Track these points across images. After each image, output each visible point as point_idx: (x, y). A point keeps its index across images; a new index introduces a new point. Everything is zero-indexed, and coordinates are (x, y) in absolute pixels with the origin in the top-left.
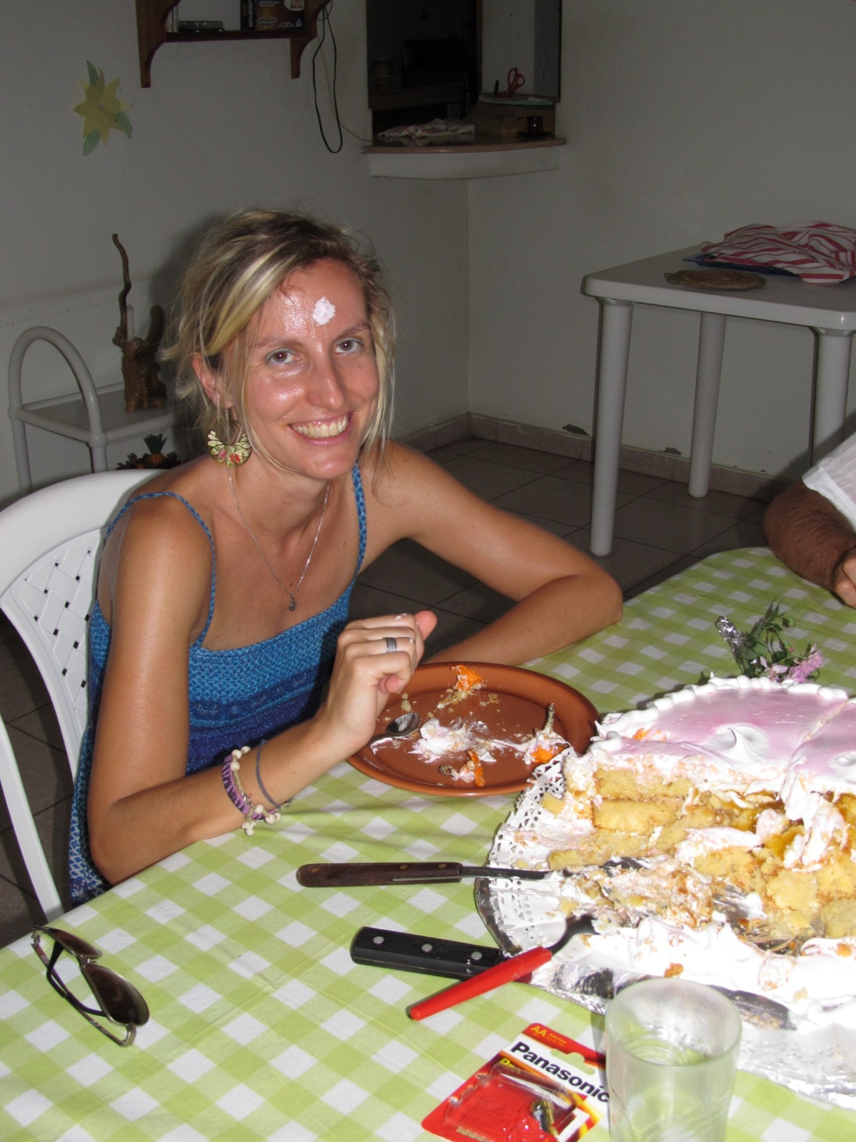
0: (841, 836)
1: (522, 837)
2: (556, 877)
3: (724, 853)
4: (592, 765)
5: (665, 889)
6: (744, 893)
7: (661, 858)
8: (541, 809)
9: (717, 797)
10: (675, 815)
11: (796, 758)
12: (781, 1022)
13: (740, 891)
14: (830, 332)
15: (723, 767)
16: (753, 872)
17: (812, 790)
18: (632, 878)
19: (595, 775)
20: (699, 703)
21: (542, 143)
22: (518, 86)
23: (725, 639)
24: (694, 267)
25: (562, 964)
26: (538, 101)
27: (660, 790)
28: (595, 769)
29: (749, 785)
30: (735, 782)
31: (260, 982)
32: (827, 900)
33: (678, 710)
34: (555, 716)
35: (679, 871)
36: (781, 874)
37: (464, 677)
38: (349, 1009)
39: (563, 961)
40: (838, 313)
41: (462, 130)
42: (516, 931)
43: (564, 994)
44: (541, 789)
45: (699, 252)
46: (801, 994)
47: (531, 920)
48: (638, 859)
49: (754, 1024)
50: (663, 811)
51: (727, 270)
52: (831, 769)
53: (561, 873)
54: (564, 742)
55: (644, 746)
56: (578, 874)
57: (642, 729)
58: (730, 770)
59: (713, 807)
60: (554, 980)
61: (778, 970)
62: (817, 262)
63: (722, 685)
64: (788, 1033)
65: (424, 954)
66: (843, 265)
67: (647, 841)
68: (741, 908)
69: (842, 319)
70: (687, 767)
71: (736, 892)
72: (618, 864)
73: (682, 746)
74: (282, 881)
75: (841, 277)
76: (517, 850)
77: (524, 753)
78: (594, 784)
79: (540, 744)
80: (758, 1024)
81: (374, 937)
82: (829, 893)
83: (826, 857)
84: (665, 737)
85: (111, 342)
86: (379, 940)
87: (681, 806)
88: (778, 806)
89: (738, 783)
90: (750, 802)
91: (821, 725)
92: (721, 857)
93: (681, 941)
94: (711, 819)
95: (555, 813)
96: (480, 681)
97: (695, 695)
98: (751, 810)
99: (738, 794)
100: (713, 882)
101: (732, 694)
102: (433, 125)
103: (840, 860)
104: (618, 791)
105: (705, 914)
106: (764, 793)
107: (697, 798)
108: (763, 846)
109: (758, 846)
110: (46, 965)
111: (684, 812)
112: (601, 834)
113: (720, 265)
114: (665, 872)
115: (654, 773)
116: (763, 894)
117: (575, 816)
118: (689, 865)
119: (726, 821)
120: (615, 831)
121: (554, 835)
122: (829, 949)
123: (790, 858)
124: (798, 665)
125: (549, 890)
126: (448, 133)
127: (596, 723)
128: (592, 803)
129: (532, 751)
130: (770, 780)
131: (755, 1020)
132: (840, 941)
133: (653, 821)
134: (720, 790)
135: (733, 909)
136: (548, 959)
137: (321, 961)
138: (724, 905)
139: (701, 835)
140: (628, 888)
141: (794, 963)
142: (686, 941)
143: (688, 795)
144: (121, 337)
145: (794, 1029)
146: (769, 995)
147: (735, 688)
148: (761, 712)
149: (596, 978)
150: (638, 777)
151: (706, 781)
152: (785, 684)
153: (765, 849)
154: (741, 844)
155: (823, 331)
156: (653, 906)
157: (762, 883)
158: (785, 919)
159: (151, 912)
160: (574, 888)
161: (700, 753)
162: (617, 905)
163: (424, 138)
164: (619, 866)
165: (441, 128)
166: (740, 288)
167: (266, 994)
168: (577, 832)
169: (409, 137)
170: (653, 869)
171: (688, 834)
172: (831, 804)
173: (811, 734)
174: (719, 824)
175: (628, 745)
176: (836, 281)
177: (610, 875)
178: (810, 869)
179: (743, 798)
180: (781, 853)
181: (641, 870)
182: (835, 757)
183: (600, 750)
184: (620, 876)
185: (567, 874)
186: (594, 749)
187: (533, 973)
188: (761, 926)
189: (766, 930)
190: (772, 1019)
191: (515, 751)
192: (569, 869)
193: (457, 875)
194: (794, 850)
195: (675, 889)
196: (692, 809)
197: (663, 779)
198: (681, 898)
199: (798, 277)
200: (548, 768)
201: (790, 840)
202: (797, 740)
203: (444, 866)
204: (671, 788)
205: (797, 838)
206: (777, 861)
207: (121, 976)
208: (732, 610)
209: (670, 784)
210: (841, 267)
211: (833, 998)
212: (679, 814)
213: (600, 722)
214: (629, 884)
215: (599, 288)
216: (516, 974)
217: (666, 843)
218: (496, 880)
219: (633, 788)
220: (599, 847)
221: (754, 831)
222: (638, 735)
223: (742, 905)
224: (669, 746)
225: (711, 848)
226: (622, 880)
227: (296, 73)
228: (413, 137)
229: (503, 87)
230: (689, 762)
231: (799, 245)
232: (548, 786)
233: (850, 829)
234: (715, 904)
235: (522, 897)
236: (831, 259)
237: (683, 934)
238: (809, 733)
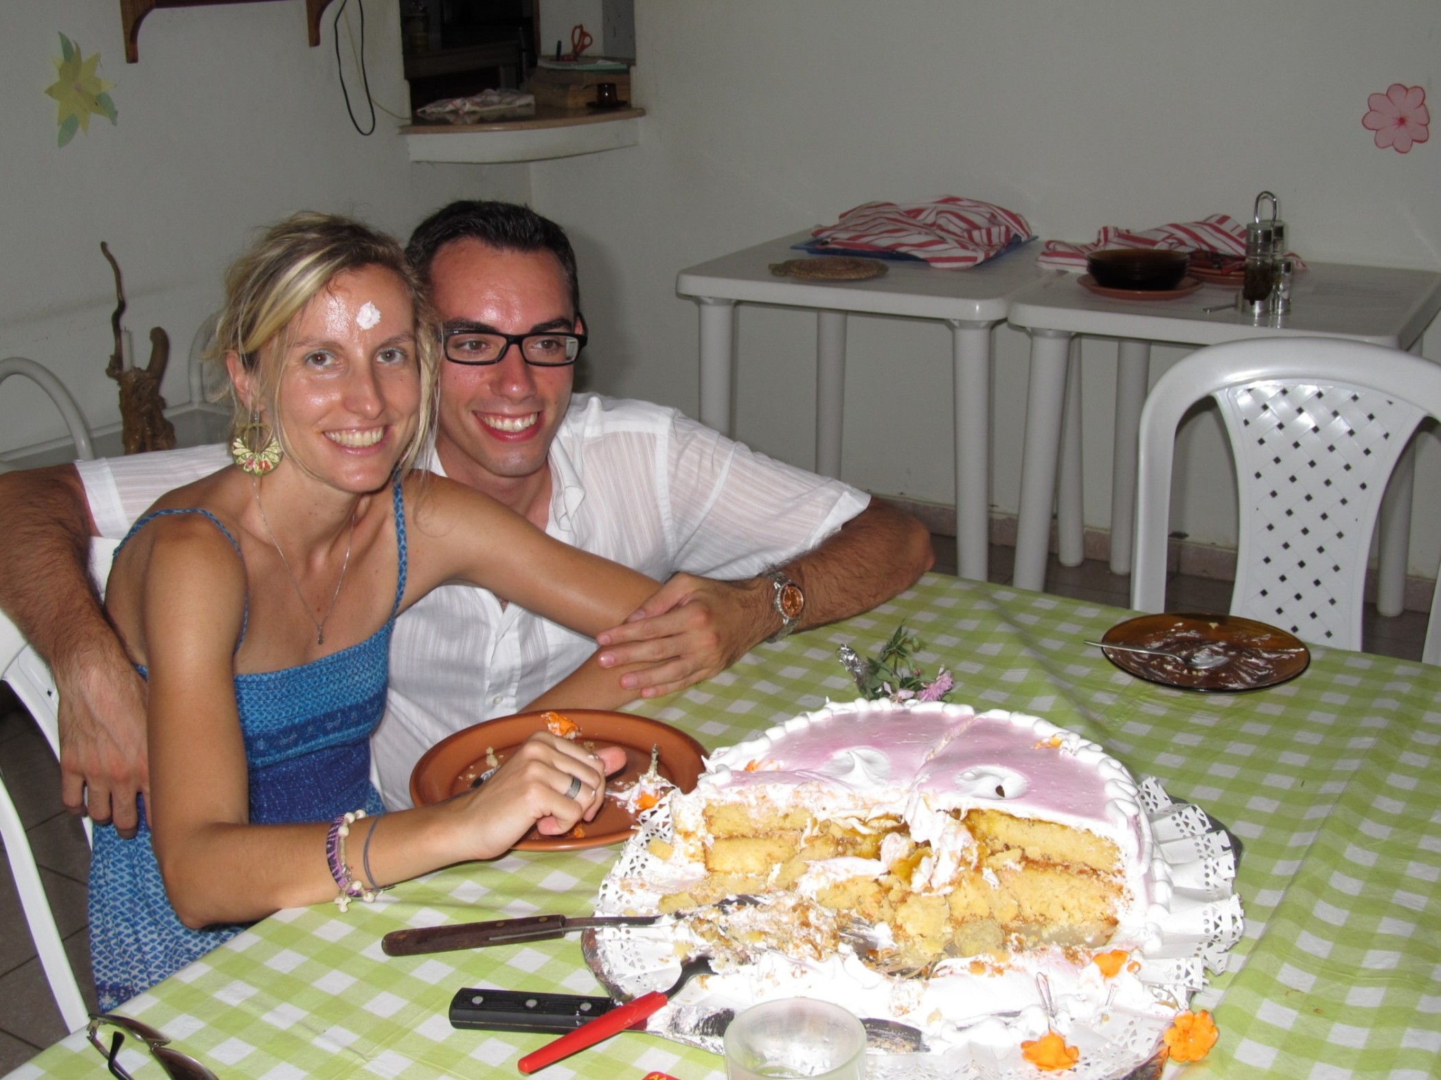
0: (972, 855)
1: (629, 885)
2: (667, 920)
3: (848, 885)
4: (701, 801)
5: (786, 924)
6: (872, 924)
7: (780, 893)
8: (648, 855)
9: (838, 825)
10: (794, 850)
11: (919, 777)
12: (914, 1045)
13: (868, 923)
14: (965, 324)
15: (841, 791)
16: (880, 902)
17: (938, 808)
18: (750, 914)
19: (704, 813)
20: (814, 730)
21: (617, 114)
22: (584, 47)
23: (847, 669)
24: (804, 255)
25: (678, 1008)
26: (609, 65)
27: (776, 823)
28: (704, 805)
29: (870, 809)
30: (856, 807)
31: (349, 1056)
32: (958, 923)
33: (791, 738)
34: (658, 758)
35: (800, 905)
36: (910, 899)
37: (556, 725)
38: (450, 1075)
39: (679, 1005)
40: (970, 302)
41: (519, 103)
42: (626, 980)
43: (684, 1039)
44: (647, 835)
45: (810, 238)
46: (935, 1015)
47: (643, 967)
48: (755, 896)
49: (886, 1049)
50: (780, 847)
51: (842, 258)
52: (956, 784)
53: (673, 915)
54: (670, 785)
55: (755, 777)
56: (691, 915)
57: (754, 761)
58: (850, 795)
59: (834, 837)
60: (671, 1025)
61: (909, 992)
62: (947, 243)
63: (839, 710)
64: (921, 1055)
65: (528, 1010)
66: (977, 245)
67: (765, 881)
68: (869, 940)
69: (977, 308)
70: (803, 795)
71: (864, 924)
72: (734, 902)
73: (797, 774)
74: (365, 953)
75: (975, 259)
76: (624, 900)
77: (626, 802)
78: (704, 823)
79: (644, 789)
80: (890, 1049)
81: (472, 997)
82: (963, 918)
83: (957, 878)
84: (779, 767)
85: (104, 373)
86: (478, 1000)
87: (800, 839)
88: (903, 829)
89: (859, 808)
90: (872, 828)
91: (947, 743)
92: (845, 888)
93: (803, 972)
94: (832, 849)
95: (665, 859)
96: (574, 729)
97: (809, 722)
98: (875, 836)
99: (860, 820)
100: (838, 914)
101: (850, 719)
102: (483, 97)
103: (972, 880)
104: (730, 828)
105: (831, 946)
106: (887, 816)
107: (816, 829)
108: (889, 873)
109: (884, 874)
110: (106, 1057)
111: (803, 845)
112: (715, 878)
113: (834, 252)
114: (785, 907)
115: (768, 805)
116: (893, 924)
117: (686, 860)
118: (811, 899)
119: (850, 852)
120: (730, 873)
121: (663, 882)
122: (962, 968)
123: (918, 881)
124: (925, 688)
125: (662, 937)
126: (502, 107)
127: (703, 758)
128: (703, 844)
129: (636, 799)
130: (893, 803)
131: (887, 1045)
132: (972, 959)
133: (771, 858)
134: (840, 817)
135: (861, 941)
136: (664, 1003)
137: (415, 1030)
138: (852, 938)
139: (823, 867)
140: (745, 925)
141: (925, 986)
142: (809, 971)
143: (806, 827)
144: (116, 367)
145: (928, 1050)
146: (901, 1020)
147: (853, 712)
148: (881, 734)
149: (716, 1019)
150: (751, 810)
151: (824, 809)
152: (908, 704)
153: (891, 875)
154: (864, 873)
155: (956, 323)
156: (774, 942)
157: (891, 911)
158: (917, 947)
159: (220, 995)
160: (688, 930)
161: (816, 780)
162: (735, 944)
163: (474, 113)
164: (736, 904)
165: (495, 100)
166: (858, 277)
167: (357, 1067)
168: (688, 878)
169: (455, 112)
170: (774, 904)
171: (808, 866)
172: (958, 822)
173: (936, 753)
174: (843, 854)
175: (738, 777)
176: (970, 264)
177: (725, 913)
178: (941, 893)
179: (864, 823)
180: (908, 878)
181: (759, 906)
182: (961, 772)
183: (707, 786)
184: (737, 913)
185: (679, 916)
186: (701, 784)
187: (648, 1019)
188: (892, 956)
189: (897, 959)
190: (905, 1043)
191: (617, 800)
192: (682, 911)
193: (559, 928)
194: (921, 872)
195: (797, 923)
196: (811, 840)
197: (778, 811)
198: (804, 931)
199: (925, 261)
200: (653, 813)
201: (916, 863)
202: (920, 758)
203: (546, 919)
204: (788, 820)
205: (924, 859)
206: (905, 886)
207: (194, 1060)
208: (854, 637)
209: (786, 816)
210: (974, 247)
211: (969, 1018)
212: (798, 848)
213: (708, 757)
214: (746, 921)
215: (694, 285)
216: (629, 1020)
217: (785, 879)
218: (602, 930)
219: (747, 824)
220: (714, 891)
221: (878, 857)
222: (750, 767)
223: (871, 937)
224: (783, 776)
225: (835, 880)
226: (738, 917)
227: (315, 41)
228: (461, 112)
229: (567, 49)
230: (805, 790)
231: (925, 224)
232: (655, 832)
233: (979, 846)
234: (841, 937)
235: (631, 944)
236: (962, 239)
237: (805, 965)
238: (933, 751)
